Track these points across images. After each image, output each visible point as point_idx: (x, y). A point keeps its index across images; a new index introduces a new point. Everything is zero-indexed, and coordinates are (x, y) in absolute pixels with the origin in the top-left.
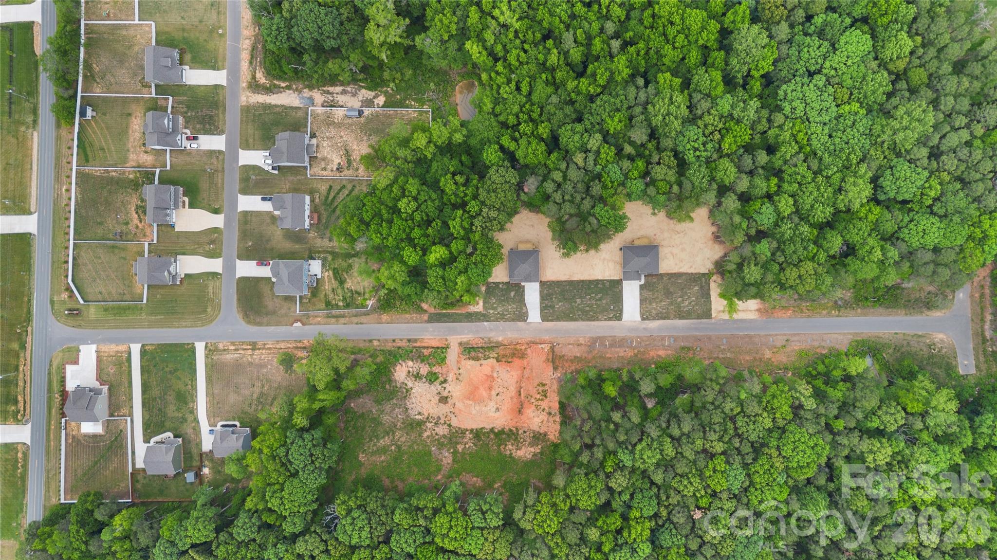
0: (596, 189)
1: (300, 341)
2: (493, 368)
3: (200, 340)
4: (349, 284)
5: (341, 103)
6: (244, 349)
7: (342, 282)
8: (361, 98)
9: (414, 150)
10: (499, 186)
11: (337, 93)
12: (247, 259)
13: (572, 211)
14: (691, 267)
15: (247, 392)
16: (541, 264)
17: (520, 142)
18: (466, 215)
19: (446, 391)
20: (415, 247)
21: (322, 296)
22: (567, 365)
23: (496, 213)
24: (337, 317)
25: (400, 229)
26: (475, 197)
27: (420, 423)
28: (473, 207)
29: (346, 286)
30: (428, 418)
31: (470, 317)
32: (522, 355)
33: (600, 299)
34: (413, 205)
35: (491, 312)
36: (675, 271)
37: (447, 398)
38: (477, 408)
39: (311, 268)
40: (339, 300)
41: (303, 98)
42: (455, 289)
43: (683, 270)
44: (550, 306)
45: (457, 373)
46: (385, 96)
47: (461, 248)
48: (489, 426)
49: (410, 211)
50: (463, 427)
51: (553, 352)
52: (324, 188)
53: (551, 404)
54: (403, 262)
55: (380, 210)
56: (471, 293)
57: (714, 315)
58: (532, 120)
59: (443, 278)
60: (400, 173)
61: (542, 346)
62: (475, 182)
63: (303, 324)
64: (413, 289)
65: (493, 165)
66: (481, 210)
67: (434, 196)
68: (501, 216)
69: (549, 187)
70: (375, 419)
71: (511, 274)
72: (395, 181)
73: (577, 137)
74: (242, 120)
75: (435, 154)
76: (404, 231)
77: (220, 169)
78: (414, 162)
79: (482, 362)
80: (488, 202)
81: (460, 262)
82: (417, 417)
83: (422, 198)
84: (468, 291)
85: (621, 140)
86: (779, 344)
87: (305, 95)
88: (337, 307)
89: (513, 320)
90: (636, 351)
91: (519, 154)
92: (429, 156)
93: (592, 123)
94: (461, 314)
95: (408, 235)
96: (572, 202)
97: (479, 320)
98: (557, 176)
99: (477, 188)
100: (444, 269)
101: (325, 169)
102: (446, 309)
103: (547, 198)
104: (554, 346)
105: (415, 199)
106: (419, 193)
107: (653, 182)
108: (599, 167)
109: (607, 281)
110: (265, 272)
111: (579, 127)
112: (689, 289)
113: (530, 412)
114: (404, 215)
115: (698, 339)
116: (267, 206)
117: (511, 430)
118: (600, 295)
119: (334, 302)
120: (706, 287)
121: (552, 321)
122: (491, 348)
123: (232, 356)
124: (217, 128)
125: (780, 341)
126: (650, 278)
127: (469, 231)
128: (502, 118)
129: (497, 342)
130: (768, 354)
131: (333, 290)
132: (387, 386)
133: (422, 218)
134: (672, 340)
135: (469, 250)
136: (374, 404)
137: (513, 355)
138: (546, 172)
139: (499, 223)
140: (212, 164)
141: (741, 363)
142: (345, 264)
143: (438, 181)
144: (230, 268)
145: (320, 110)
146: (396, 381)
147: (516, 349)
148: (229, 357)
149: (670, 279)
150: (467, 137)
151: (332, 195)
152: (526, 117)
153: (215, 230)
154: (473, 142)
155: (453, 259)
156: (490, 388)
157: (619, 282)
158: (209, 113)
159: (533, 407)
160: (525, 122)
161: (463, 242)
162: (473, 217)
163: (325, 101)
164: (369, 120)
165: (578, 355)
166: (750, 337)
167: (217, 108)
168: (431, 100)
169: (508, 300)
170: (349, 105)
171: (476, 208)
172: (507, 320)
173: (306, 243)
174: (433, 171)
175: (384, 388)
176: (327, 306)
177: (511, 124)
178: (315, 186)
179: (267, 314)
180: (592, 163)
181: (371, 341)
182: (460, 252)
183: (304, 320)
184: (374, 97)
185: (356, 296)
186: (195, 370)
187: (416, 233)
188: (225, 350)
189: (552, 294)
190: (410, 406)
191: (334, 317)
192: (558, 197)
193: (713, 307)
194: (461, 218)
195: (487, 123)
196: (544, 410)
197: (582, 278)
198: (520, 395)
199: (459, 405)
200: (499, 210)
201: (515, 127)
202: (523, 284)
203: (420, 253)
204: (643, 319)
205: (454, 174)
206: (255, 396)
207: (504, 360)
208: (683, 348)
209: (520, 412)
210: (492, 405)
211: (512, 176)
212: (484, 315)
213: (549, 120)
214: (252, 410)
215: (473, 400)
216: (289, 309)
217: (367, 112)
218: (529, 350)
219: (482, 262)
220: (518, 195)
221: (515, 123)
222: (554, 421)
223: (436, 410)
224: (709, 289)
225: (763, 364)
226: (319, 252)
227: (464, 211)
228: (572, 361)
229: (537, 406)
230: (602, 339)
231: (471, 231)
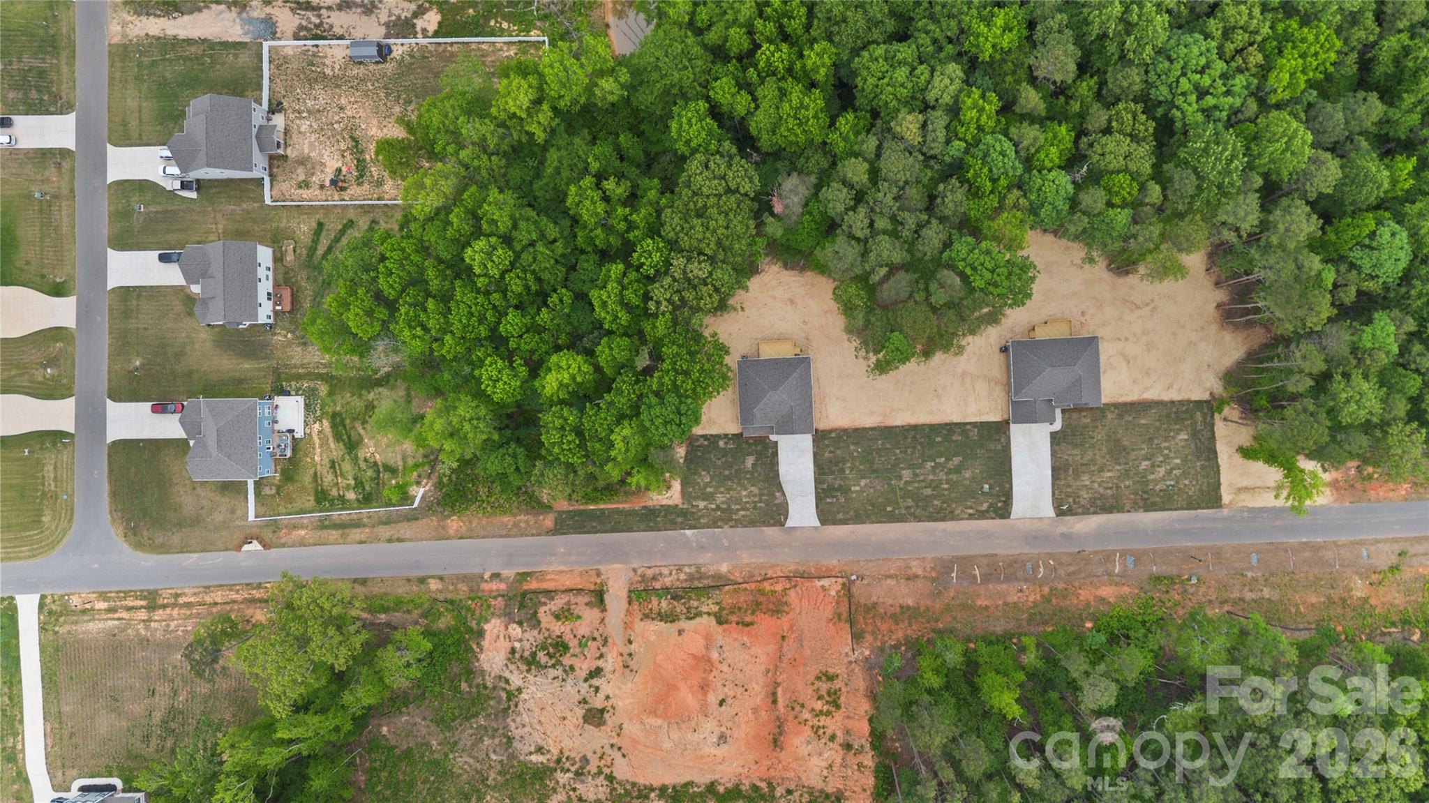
0: (953, 197)
1: (259, 586)
2: (708, 638)
3: (27, 588)
4: (369, 449)
5: (338, 30)
6: (129, 609)
7: (352, 445)
8: (384, 18)
9: (502, 125)
10: (712, 200)
11: (329, 8)
12: (131, 401)
13: (898, 256)
14: (1170, 387)
15: (138, 709)
16: (815, 391)
17: (760, 92)
18: (633, 275)
19: (601, 695)
20: (509, 357)
21: (307, 479)
22: (884, 627)
23: (707, 267)
24: (341, 526)
25: (471, 314)
26: (654, 231)
27: (542, 773)
28: (649, 253)
29: (361, 454)
30: (559, 761)
31: (653, 519)
32: (778, 607)
33: (957, 470)
34: (503, 255)
35: (702, 504)
36: (1133, 396)
37: (602, 711)
38: (675, 735)
39: (280, 415)
40: (348, 487)
41: (250, 21)
42: (609, 459)
43: (1151, 395)
44: (840, 489)
45: (626, 651)
46: (441, 11)
47: (621, 356)
48: (703, 779)
49: (494, 272)
50: (641, 781)
51: (850, 595)
52: (304, 228)
53: (850, 724)
54: (481, 396)
55: (422, 271)
56: (651, 466)
57: (1226, 499)
58: (785, 37)
59: (579, 433)
60: (469, 177)
61: (825, 582)
62: (652, 194)
63: (265, 546)
64: (509, 459)
65: (694, 151)
66: (668, 263)
67: (552, 231)
68: (718, 274)
69: (836, 197)
70: (436, 763)
71: (745, 415)
72: (457, 198)
73: (901, 74)
74: (111, 78)
75: (553, 131)
76: (482, 319)
77: (65, 191)
78: (505, 154)
79: (684, 624)
80: (685, 242)
81: (620, 392)
82: (534, 758)
83: (524, 234)
84: (643, 461)
85: (1009, 79)
86: (1383, 562)
87: (255, 14)
88: (343, 503)
89: (753, 523)
90: (1046, 590)
91: (759, 123)
92: (540, 136)
93: (935, 41)
94: (631, 513)
95: (494, 330)
96: (894, 234)
97: (674, 526)
98: (856, 171)
99: (659, 212)
100: (582, 410)
101: (305, 184)
102: (594, 501)
103: (830, 227)
104: (851, 582)
105: (507, 240)
106: (515, 227)
107: (1095, 177)
108: (957, 144)
109: (974, 424)
110: (169, 427)
111: (905, 51)
112: (1166, 439)
113: (799, 742)
114: (481, 282)
115: (1191, 556)
116: (172, 276)
117: (755, 788)
118: (956, 460)
119: (334, 492)
120: (1207, 434)
121: (844, 522)
122: (704, 591)
123: (101, 625)
124: (56, 97)
125: (1384, 557)
126: (1075, 416)
127: (641, 313)
128: (713, 37)
129: (717, 576)
130: (1359, 589)
131: (333, 464)
132: (464, 686)
133: (527, 288)
134: (1130, 560)
135: (642, 361)
136: (433, 728)
137: (756, 606)
138: (825, 164)
139: (717, 290)
140: (48, 180)
141: (1298, 613)
142: (358, 404)
143: (561, 197)
144: (92, 419)
145: (289, 46)
146: (483, 672)
147: (761, 592)
148: (94, 627)
149: (1120, 416)
150: (632, 88)
151: (324, 243)
152: (771, 27)
153: (57, 333)
154: (645, 98)
155: (604, 384)
156: (704, 687)
157: (1001, 428)
158: (36, 63)
159: (808, 732)
160: (770, 41)
161: (625, 341)
162: (650, 279)
163: (301, 28)
164: (406, 67)
165: (910, 602)
166: (1316, 548)
167: (55, 52)
168: (546, 17)
169: (738, 476)
170: (358, 34)
171: (656, 257)
172: (738, 524)
173: (267, 357)
174: (549, 170)
175: (456, 689)
176: (318, 501)
177: (735, 51)
178: (283, 224)
179: (180, 525)
180: (941, 134)
181: (422, 580)
182: (621, 368)
183: (268, 535)
184: (416, 15)
185: (385, 476)
186: (18, 659)
187: (512, 323)
188: (84, 612)
189: (844, 461)
190: (517, 733)
191: (336, 526)
192: (858, 221)
193: (1223, 480)
194: (620, 283)
195: (678, 47)
196: (833, 738)
197: (913, 420)
198: (775, 702)
199: (631, 729)
200: (712, 259)
201: (747, 57)
202: (773, 438)
203: (523, 371)
204: (1060, 513)
205: (600, 177)
206: (157, 716)
207: (734, 618)
208: (1158, 579)
209: (776, 743)
210: (709, 729)
211: (744, 177)
212: (684, 513)
213: (829, 38)
214: (151, 750)
215: (665, 716)
216: (233, 512)
217: (400, 47)
218: (792, 593)
219: (676, 388)
220: (760, 225)
221: (746, 45)
222: (860, 765)
223: (578, 742)
224: (1213, 437)
225: (1350, 614)
226: (298, 377)
227: (628, 266)
228: (895, 618)
229: (816, 729)
230: (964, 562)
231: (647, 314)
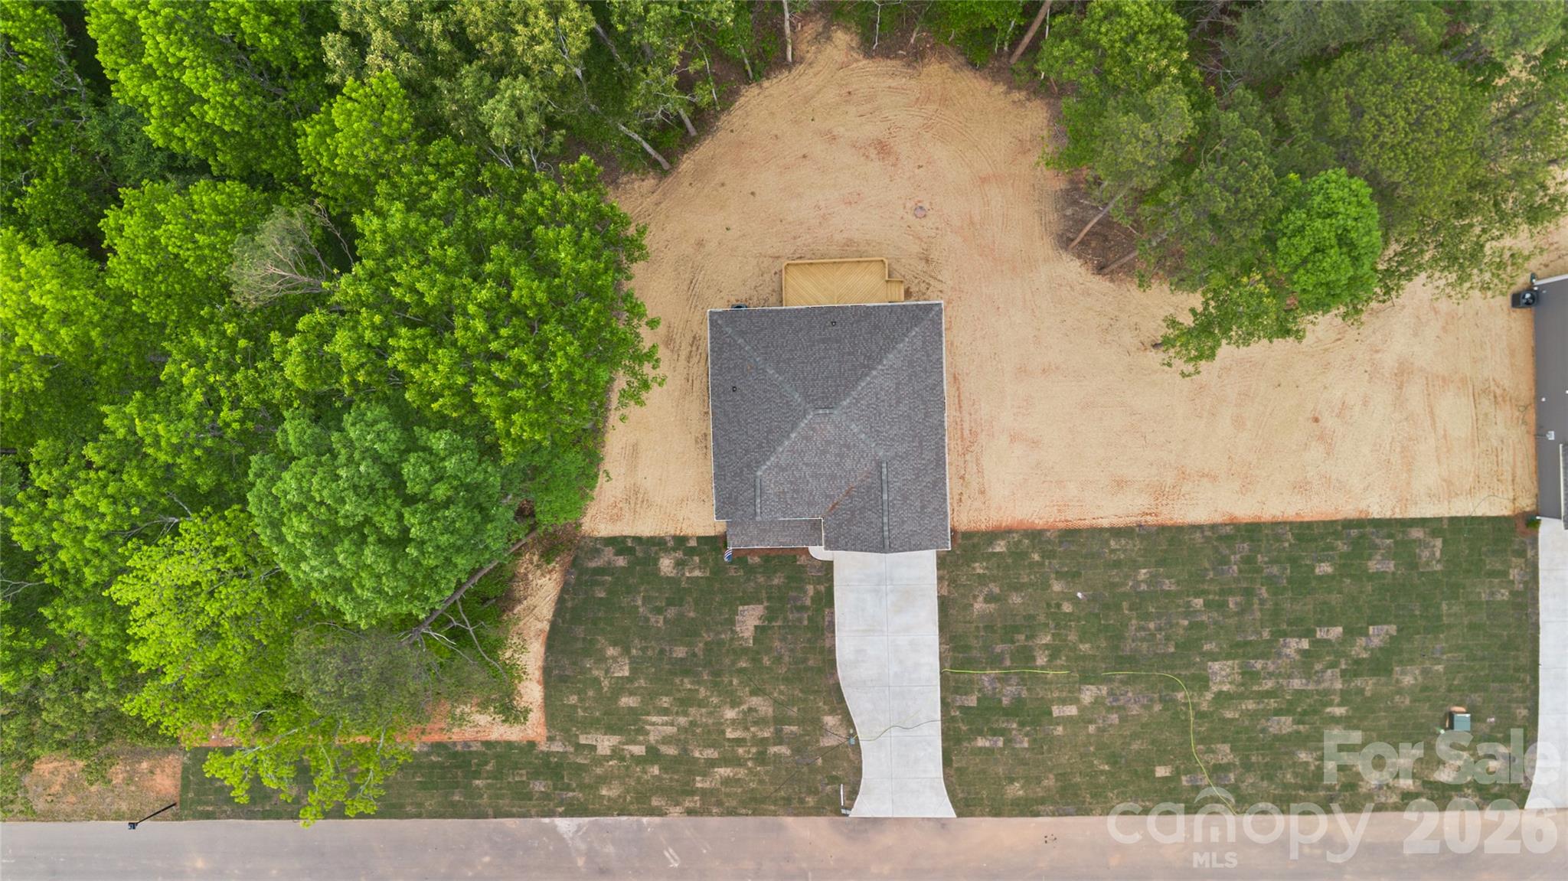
31: (464, 781)
33: (1379, 662)
35: (605, 744)
44: (1016, 709)
89: (754, 804)
97: (523, 804)
118: (1379, 635)
121: (1026, 808)
157: (1512, 536)
169: (714, 662)
172: (712, 803)
189: (1031, 627)
197: (1245, 509)
202: (821, 555)
212: (552, 768)
